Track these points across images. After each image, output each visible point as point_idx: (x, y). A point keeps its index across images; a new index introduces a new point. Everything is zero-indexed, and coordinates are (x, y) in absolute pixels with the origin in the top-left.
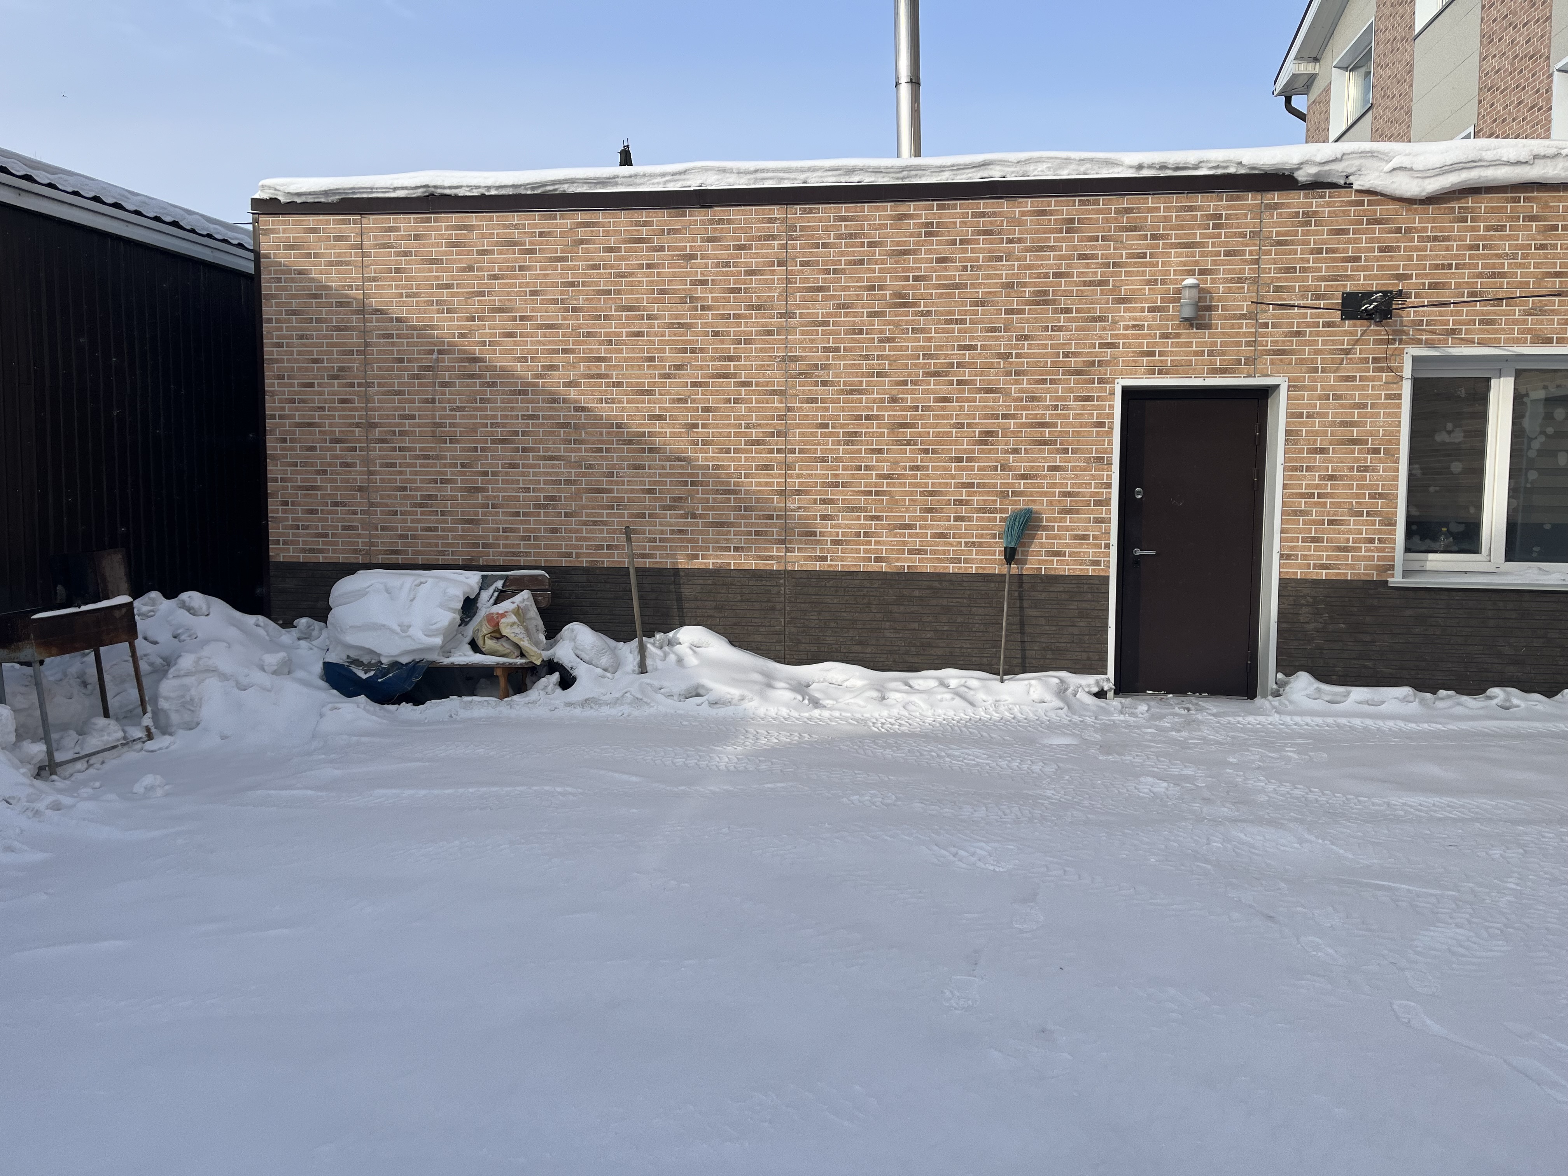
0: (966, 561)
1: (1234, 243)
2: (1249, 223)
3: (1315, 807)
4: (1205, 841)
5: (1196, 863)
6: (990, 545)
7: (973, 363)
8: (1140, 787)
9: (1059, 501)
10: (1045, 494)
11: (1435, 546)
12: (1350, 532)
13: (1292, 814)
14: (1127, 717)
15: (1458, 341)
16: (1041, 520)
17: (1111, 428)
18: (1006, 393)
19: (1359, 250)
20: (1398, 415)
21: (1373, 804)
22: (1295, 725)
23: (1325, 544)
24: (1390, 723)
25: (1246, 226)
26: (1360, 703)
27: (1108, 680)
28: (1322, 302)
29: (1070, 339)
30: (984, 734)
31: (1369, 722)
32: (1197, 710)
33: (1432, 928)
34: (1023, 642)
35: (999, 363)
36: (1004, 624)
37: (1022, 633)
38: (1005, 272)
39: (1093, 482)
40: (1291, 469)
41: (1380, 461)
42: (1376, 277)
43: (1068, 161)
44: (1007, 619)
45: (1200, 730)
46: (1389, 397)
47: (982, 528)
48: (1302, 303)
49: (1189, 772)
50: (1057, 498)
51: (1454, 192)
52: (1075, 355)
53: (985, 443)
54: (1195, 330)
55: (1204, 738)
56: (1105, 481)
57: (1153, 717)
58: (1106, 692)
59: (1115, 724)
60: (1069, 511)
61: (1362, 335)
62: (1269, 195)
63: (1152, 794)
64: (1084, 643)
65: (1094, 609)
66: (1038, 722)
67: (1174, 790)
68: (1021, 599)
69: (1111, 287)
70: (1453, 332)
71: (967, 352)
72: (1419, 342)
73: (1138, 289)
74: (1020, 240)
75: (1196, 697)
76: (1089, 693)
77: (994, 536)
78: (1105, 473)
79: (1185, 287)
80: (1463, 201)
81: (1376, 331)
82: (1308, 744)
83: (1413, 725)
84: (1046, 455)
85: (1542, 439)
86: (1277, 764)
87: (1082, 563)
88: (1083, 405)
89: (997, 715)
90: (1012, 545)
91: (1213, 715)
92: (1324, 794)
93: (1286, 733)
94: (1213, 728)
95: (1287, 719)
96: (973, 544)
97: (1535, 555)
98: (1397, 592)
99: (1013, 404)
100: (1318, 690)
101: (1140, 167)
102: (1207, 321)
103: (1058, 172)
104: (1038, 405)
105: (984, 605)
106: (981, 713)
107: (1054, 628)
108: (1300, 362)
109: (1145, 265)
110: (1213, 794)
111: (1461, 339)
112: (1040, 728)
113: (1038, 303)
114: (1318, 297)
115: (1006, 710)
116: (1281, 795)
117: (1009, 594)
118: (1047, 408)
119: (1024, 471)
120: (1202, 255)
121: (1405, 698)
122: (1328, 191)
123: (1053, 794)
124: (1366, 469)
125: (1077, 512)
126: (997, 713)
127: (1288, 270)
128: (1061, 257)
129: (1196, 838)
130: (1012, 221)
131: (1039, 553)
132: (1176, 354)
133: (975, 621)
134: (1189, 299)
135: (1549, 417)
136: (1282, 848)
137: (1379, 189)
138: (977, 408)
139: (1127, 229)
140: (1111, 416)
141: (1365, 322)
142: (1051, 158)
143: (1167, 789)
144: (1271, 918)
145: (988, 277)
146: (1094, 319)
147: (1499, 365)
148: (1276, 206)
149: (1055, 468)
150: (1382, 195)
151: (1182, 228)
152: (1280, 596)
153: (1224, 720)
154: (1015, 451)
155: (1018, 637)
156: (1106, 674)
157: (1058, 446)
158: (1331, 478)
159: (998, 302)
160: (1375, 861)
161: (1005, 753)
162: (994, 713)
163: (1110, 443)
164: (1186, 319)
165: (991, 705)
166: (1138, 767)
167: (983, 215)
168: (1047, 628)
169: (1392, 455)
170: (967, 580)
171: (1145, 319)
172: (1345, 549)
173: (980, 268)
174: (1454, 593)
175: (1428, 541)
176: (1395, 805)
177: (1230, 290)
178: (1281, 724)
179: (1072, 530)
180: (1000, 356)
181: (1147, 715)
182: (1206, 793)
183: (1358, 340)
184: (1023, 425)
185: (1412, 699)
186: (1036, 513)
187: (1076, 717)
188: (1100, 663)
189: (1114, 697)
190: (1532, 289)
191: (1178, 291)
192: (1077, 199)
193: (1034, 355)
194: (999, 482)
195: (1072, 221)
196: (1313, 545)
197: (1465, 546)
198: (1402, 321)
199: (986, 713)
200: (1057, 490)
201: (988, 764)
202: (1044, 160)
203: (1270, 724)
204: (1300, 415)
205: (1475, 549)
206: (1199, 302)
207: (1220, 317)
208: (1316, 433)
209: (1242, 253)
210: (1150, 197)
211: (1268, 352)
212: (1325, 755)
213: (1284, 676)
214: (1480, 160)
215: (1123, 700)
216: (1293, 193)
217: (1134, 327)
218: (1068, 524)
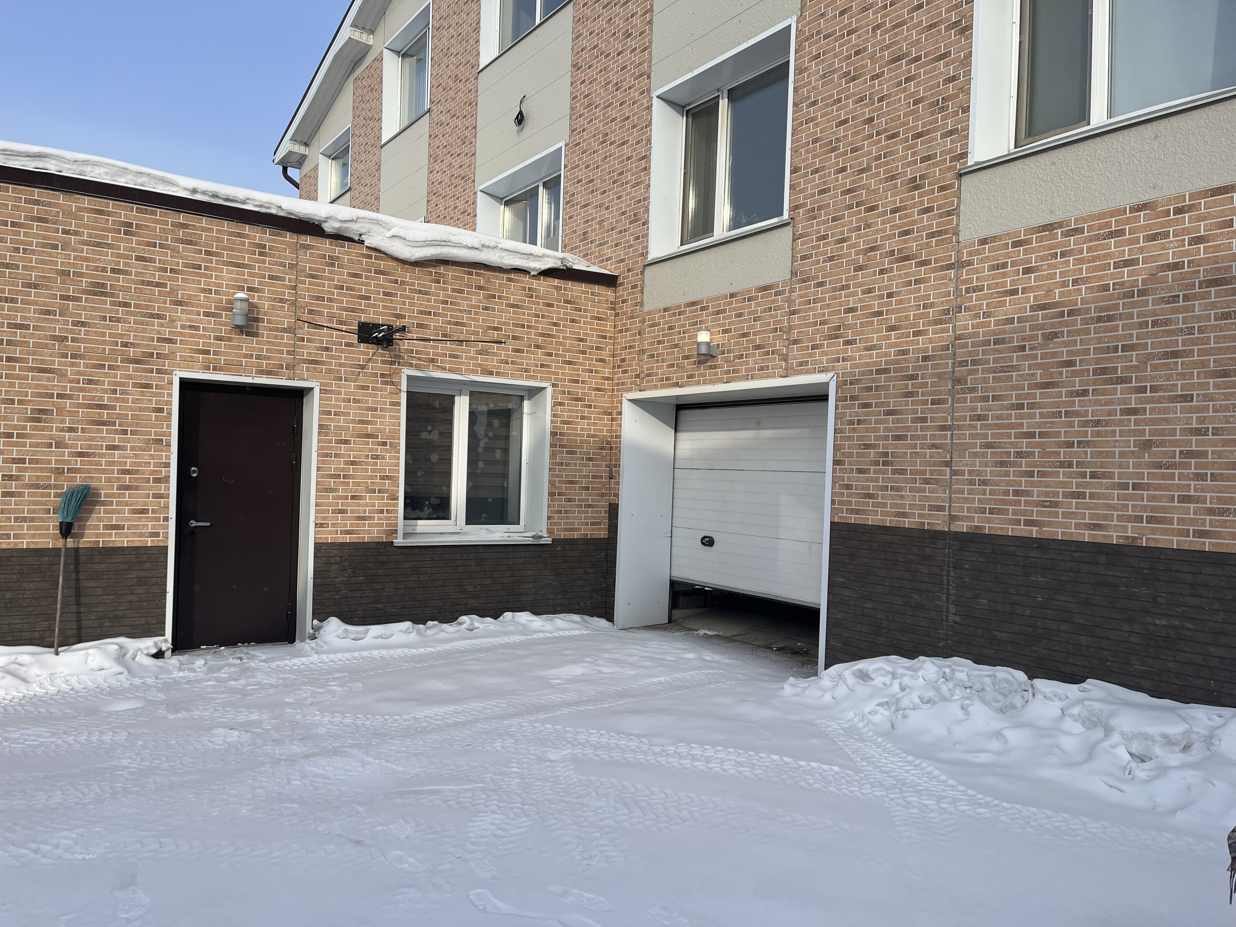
0: (16, 536)
1: (277, 270)
2: (288, 256)
3: (364, 731)
4: (286, 781)
5: (284, 805)
6: (42, 520)
7: (26, 342)
8: (213, 739)
9: (118, 478)
10: (103, 471)
11: (421, 514)
12: (367, 505)
13: (349, 741)
14: (186, 673)
15: (436, 368)
16: (99, 495)
17: (170, 414)
18: (62, 374)
19: (369, 291)
20: (399, 418)
21: (405, 720)
22: (330, 661)
23: (349, 515)
24: (399, 651)
25: (286, 258)
26: (375, 638)
27: (166, 641)
28: (344, 327)
29: (128, 331)
30: (42, 710)
31: (384, 652)
32: (248, 659)
33: (476, 819)
34: (79, 613)
35: (54, 345)
36: (59, 597)
37: (78, 604)
38: (60, 260)
39: (152, 461)
40: (323, 455)
41: (387, 451)
42: (382, 314)
43: (125, 171)
44: (63, 592)
45: (255, 677)
46: (392, 404)
47: (35, 503)
48: (329, 325)
49: (254, 717)
50: (116, 475)
51: (432, 261)
52: (133, 345)
53: (39, 420)
54: (244, 336)
55: (259, 684)
56: (164, 461)
57: (211, 670)
58: (164, 652)
59: (176, 682)
60: (128, 488)
61: (372, 356)
62: (303, 237)
63: (226, 745)
64: (143, 609)
65: (153, 577)
66: (98, 690)
67: (246, 737)
68: (77, 571)
69: (168, 290)
70: (433, 361)
71: (19, 331)
72: (411, 365)
73: (194, 295)
74: (76, 233)
75: (245, 646)
76: (148, 655)
77: (48, 511)
78: (164, 454)
79: (237, 299)
80: (437, 268)
81: (383, 354)
82: (345, 677)
83: (415, 651)
84: (105, 435)
85: (486, 440)
86: (325, 699)
87: (141, 535)
88: (143, 392)
89: (53, 688)
90: (69, 520)
91: (263, 661)
92: (367, 719)
93: (325, 669)
94: (266, 673)
95: (324, 657)
96: (25, 519)
97: (483, 520)
98: (399, 550)
99: (69, 385)
100: (346, 631)
101: (194, 191)
102: (255, 330)
103: (116, 178)
104: (96, 388)
105: (36, 579)
106: (36, 689)
107: (112, 597)
108: (329, 371)
109: (201, 275)
110: (281, 735)
111: (438, 366)
112: (101, 696)
113: (95, 294)
114: (341, 323)
115: (63, 682)
116: (336, 725)
117: (64, 567)
118: (105, 391)
119: (81, 449)
120: (250, 275)
121: (407, 630)
122: (346, 243)
123: (130, 763)
124: (377, 457)
125: (137, 488)
126: (52, 685)
127: (318, 298)
128: (119, 256)
129: (278, 780)
130: (68, 214)
131: (97, 527)
132: (229, 354)
133: (25, 596)
134: (240, 310)
135: (490, 425)
136: (349, 774)
137: (382, 249)
138: (29, 386)
139: (182, 242)
140: (170, 403)
141: (375, 346)
142: (109, 164)
143: (239, 737)
144: (358, 842)
145: (42, 262)
146: (152, 316)
147: (461, 386)
148: (308, 247)
149: (114, 448)
150: (385, 253)
151: (233, 249)
152: (315, 557)
153: (274, 665)
154: (71, 430)
155: (74, 608)
156: (164, 635)
157: (117, 427)
158: (353, 463)
159: (53, 287)
160: (421, 770)
161: (70, 727)
162: (50, 687)
163: (169, 427)
164: (238, 327)
165: (46, 679)
166: (206, 720)
167: (37, 202)
168: (105, 597)
169: (395, 447)
170: (17, 555)
171: (200, 321)
172: (363, 518)
173: (33, 252)
174: (437, 549)
175: (417, 511)
176: (420, 718)
177: (273, 307)
178: (320, 663)
179: (131, 505)
180: (54, 338)
181: (204, 668)
182: (275, 735)
183: (370, 359)
184: (79, 406)
185: (411, 630)
186: (94, 489)
187: (137, 680)
188: (158, 626)
189: (172, 655)
190: (481, 337)
191: (230, 302)
192: (135, 206)
193: (92, 341)
194: (53, 458)
195: (130, 225)
196: (340, 515)
197: (440, 515)
198: (399, 349)
199: (41, 688)
200: (116, 468)
201: (52, 742)
202: (99, 164)
203: (311, 663)
204: (329, 413)
205: (447, 517)
206: (249, 313)
207: (266, 328)
208: (341, 428)
209: (283, 279)
210: (204, 218)
211: (305, 361)
212: (360, 685)
213: (318, 622)
214: (449, 241)
215: (181, 658)
216: (321, 240)
217: (191, 327)
218: (127, 499)
